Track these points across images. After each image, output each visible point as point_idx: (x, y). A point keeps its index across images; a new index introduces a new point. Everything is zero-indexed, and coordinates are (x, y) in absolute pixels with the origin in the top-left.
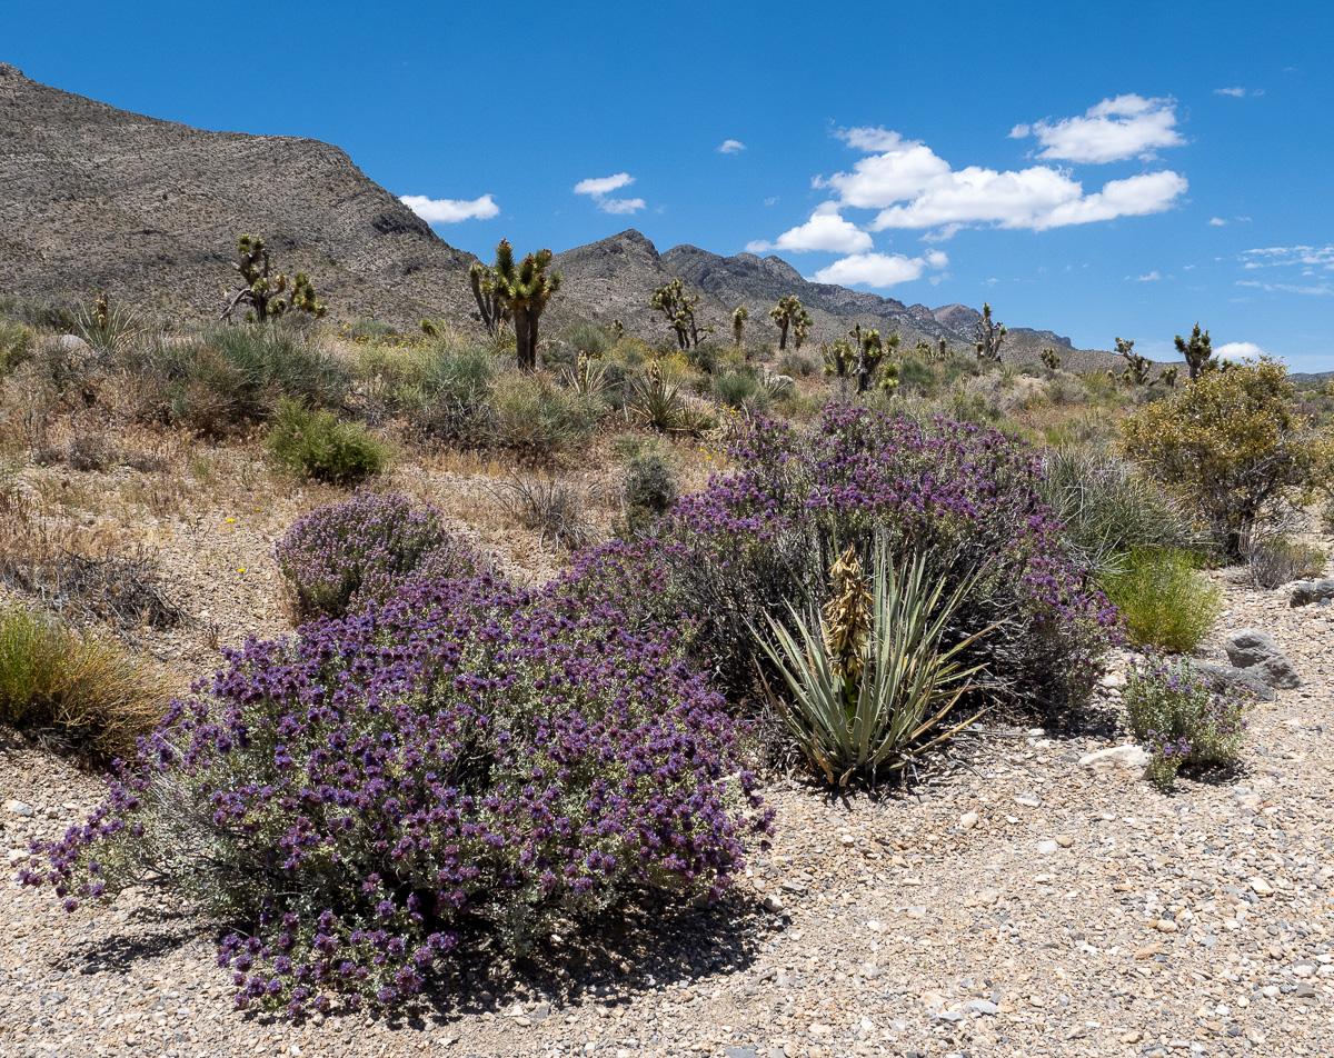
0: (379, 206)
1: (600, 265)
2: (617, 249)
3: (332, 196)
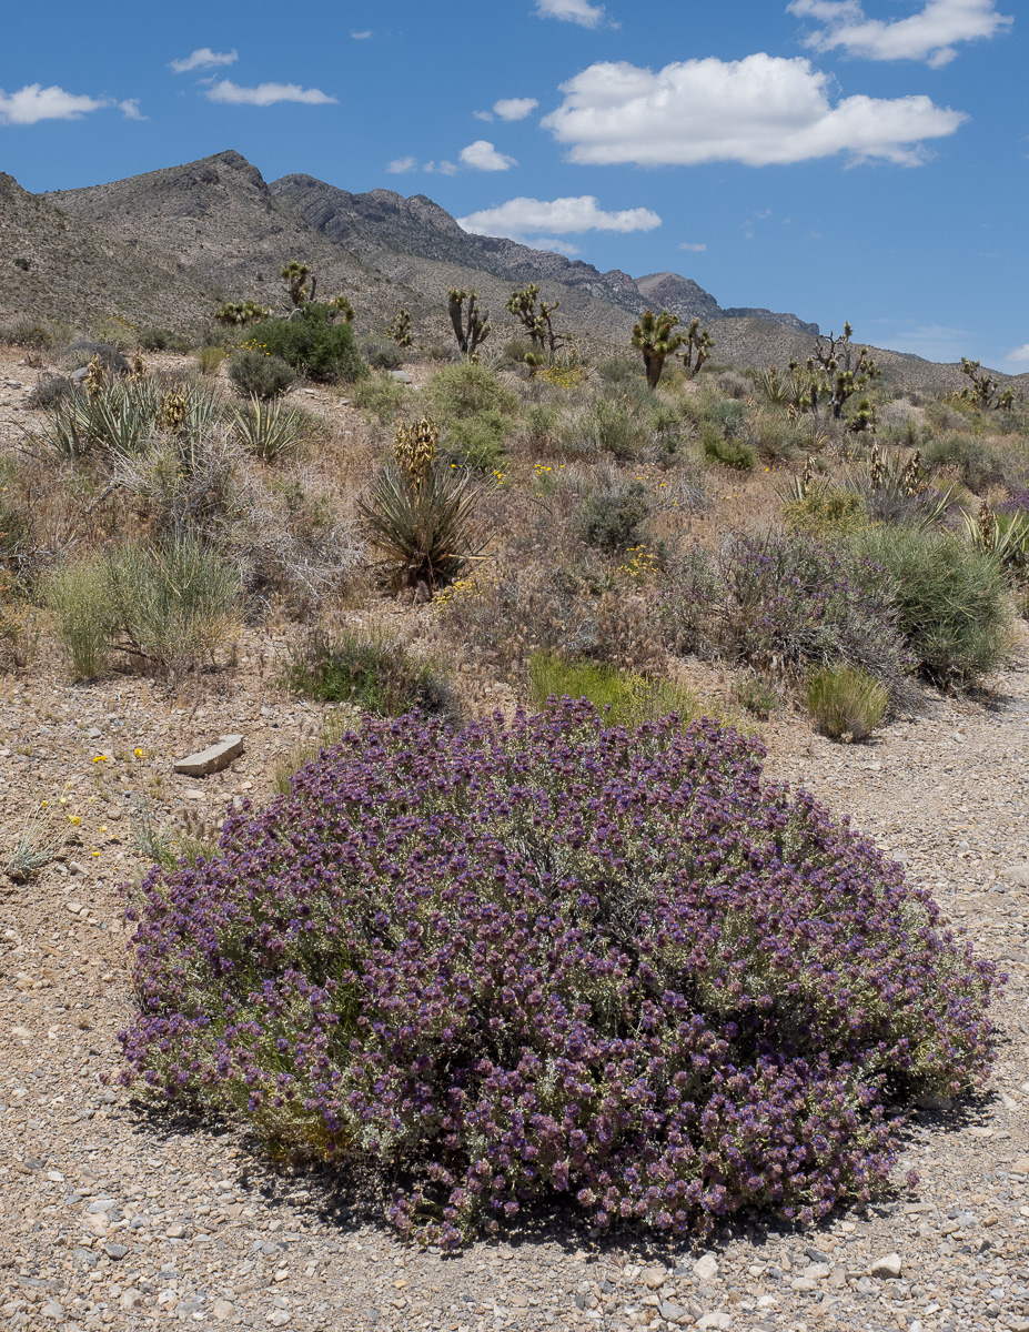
1: (187, 199)
2: (211, 178)
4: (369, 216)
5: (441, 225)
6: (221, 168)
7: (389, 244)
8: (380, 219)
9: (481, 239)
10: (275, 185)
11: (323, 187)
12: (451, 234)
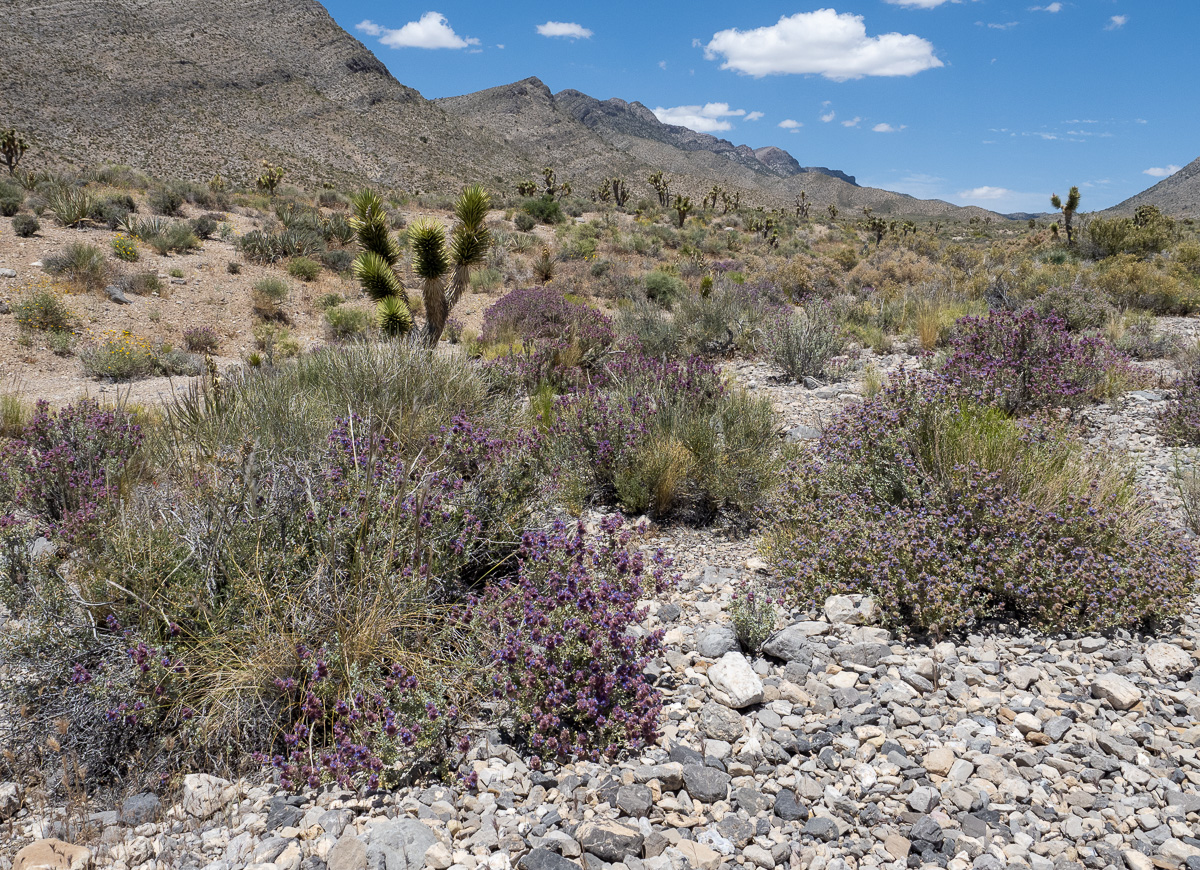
0: (351, 50)
1: (510, 104)
2: (523, 92)
3: (316, 41)
4: (608, 113)
5: (648, 119)
6: (529, 86)
7: (619, 129)
8: (614, 115)
9: (670, 126)
10: (557, 96)
11: (584, 96)
12: (653, 124)
